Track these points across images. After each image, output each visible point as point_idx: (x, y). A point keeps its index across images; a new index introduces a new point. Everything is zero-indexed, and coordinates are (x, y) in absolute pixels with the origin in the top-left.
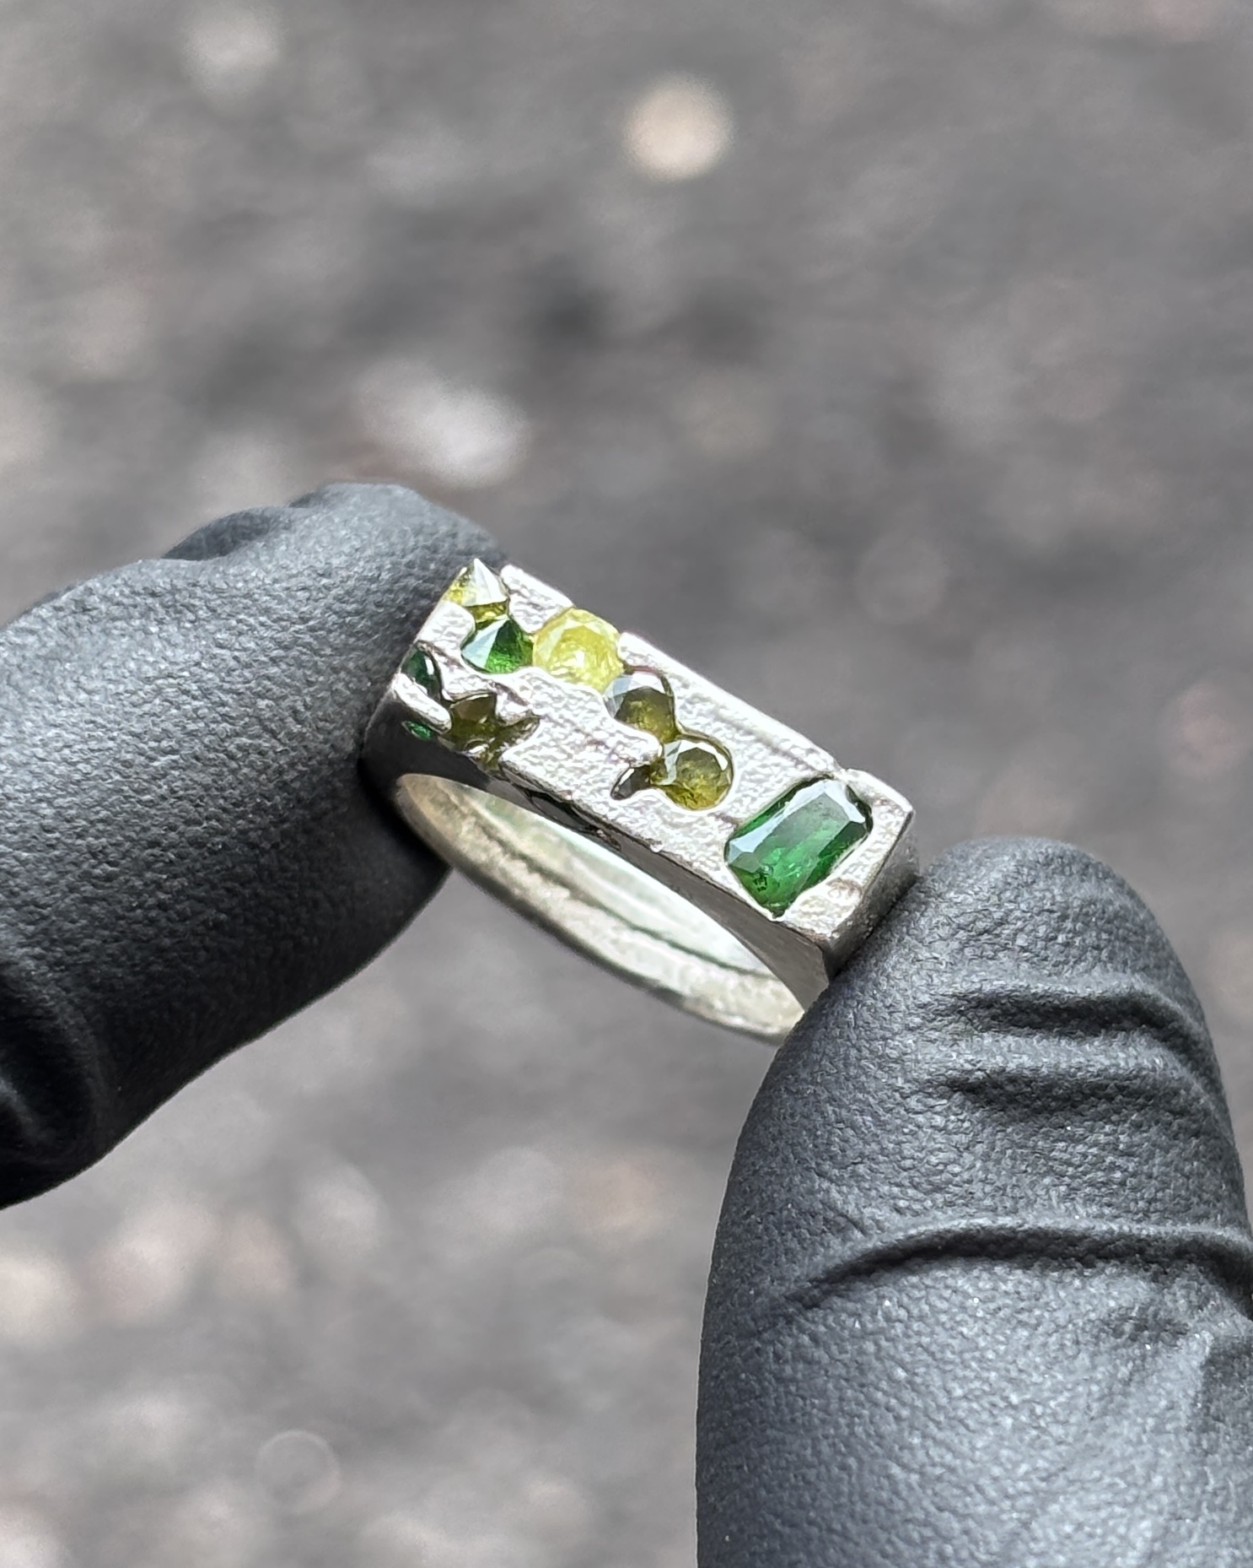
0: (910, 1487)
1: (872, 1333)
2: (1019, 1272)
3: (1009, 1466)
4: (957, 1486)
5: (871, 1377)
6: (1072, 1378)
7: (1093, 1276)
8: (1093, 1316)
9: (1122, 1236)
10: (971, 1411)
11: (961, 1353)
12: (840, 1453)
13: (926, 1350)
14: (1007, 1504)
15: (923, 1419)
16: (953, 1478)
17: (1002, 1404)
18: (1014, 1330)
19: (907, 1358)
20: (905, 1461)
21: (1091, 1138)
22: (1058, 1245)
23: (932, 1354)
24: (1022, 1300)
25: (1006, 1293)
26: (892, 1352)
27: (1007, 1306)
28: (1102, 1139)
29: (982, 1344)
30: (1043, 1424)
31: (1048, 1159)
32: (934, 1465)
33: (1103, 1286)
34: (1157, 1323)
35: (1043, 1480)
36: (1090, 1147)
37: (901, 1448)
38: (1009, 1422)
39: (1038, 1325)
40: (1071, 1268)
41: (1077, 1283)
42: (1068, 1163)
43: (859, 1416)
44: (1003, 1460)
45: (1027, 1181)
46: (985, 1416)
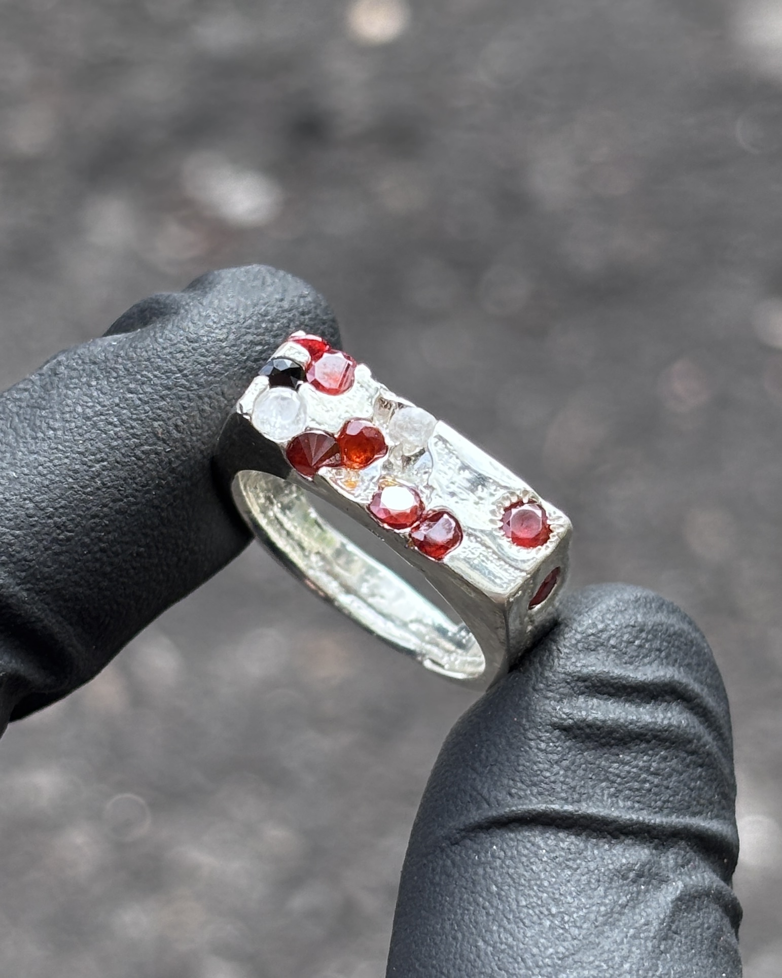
0: (486, 954)
1: (483, 863)
2: (573, 837)
3: (542, 949)
4: (512, 957)
5: (479, 888)
6: (590, 901)
7: (617, 844)
8: (611, 867)
9: (638, 823)
10: (529, 914)
11: (529, 880)
12: (454, 929)
13: (510, 876)
14: (537, 971)
15: (501, 916)
16: (511, 952)
17: (546, 913)
18: (563, 870)
19: (499, 880)
20: (487, 939)
21: (634, 763)
22: (598, 824)
23: (513, 879)
24: (571, 854)
25: (563, 849)
26: (492, 875)
27: (561, 856)
28: (641, 764)
29: (543, 876)
30: (567, 926)
31: (607, 772)
32: (501, 943)
33: (622, 850)
34: (650, 874)
35: (559, 959)
36: (633, 768)
37: (486, 931)
38: (548, 923)
39: (577, 869)
40: (604, 838)
41: (607, 846)
42: (618, 776)
43: (468, 910)
44: (540, 945)
45: (591, 783)
46: (535, 918)
